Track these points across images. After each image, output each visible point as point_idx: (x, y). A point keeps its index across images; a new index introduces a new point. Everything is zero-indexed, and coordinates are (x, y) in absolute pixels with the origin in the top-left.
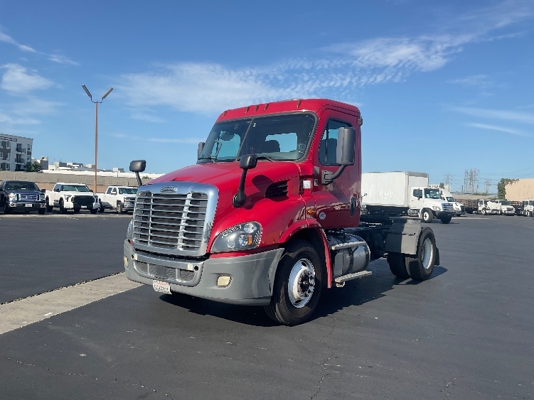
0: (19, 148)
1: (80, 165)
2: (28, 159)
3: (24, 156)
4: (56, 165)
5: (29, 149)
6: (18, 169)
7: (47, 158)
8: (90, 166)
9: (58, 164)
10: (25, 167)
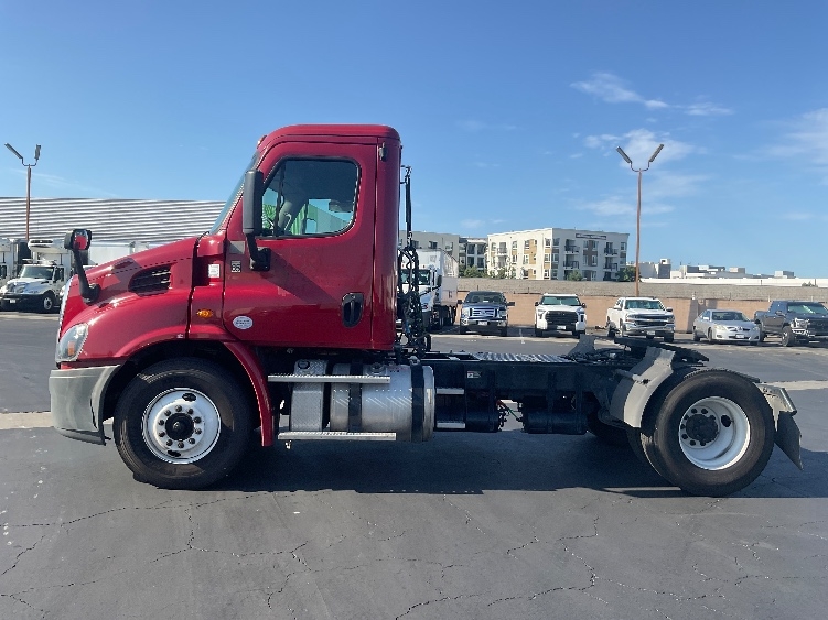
0: (608, 249)
1: (719, 268)
2: (621, 263)
3: (616, 259)
4: (682, 271)
5: (622, 248)
6: (607, 277)
7: (669, 260)
8: (736, 270)
9: (685, 268)
10: (617, 275)
